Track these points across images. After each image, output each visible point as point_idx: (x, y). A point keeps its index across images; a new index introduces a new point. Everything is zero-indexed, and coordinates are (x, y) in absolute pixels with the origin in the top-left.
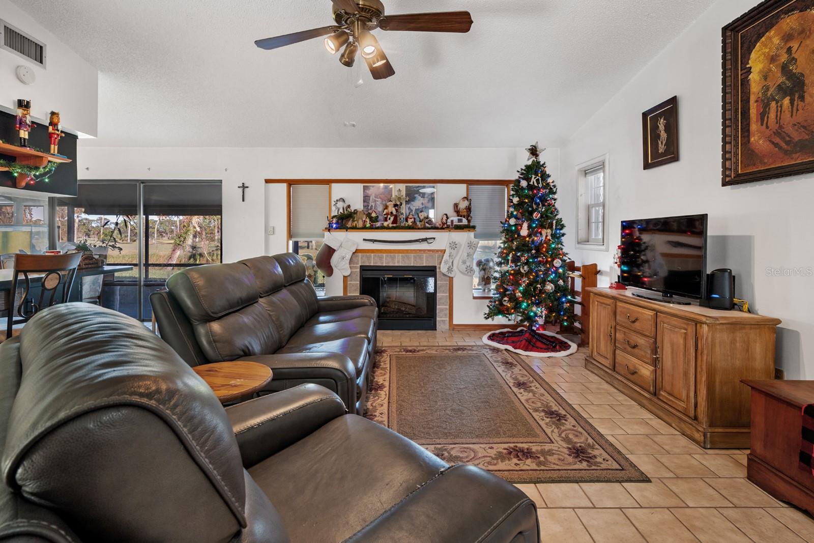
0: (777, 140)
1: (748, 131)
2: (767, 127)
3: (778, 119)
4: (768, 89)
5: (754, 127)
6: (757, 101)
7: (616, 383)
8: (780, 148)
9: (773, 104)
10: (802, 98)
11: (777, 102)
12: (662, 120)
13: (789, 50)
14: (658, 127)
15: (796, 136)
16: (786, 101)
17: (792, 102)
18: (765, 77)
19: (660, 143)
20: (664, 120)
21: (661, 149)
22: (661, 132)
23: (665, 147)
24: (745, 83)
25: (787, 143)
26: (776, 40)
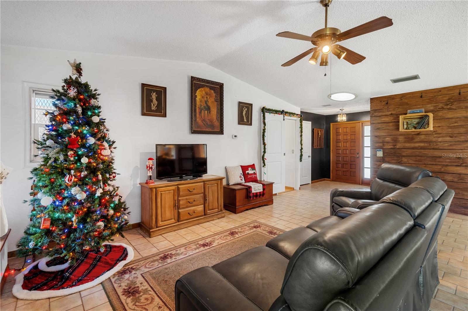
0: (204, 123)
1: (196, 116)
2: (201, 118)
3: (204, 116)
4: (201, 106)
5: (198, 115)
6: (198, 108)
7: (182, 226)
8: (205, 125)
9: (203, 111)
10: (210, 112)
11: (204, 111)
12: (154, 94)
13: (207, 97)
14: (152, 96)
15: (209, 123)
16: (206, 112)
17: (208, 113)
18: (201, 101)
19: (152, 105)
20: (156, 94)
21: (153, 108)
22: (153, 99)
23: (156, 108)
24: (195, 100)
25: (207, 124)
26: (204, 92)
